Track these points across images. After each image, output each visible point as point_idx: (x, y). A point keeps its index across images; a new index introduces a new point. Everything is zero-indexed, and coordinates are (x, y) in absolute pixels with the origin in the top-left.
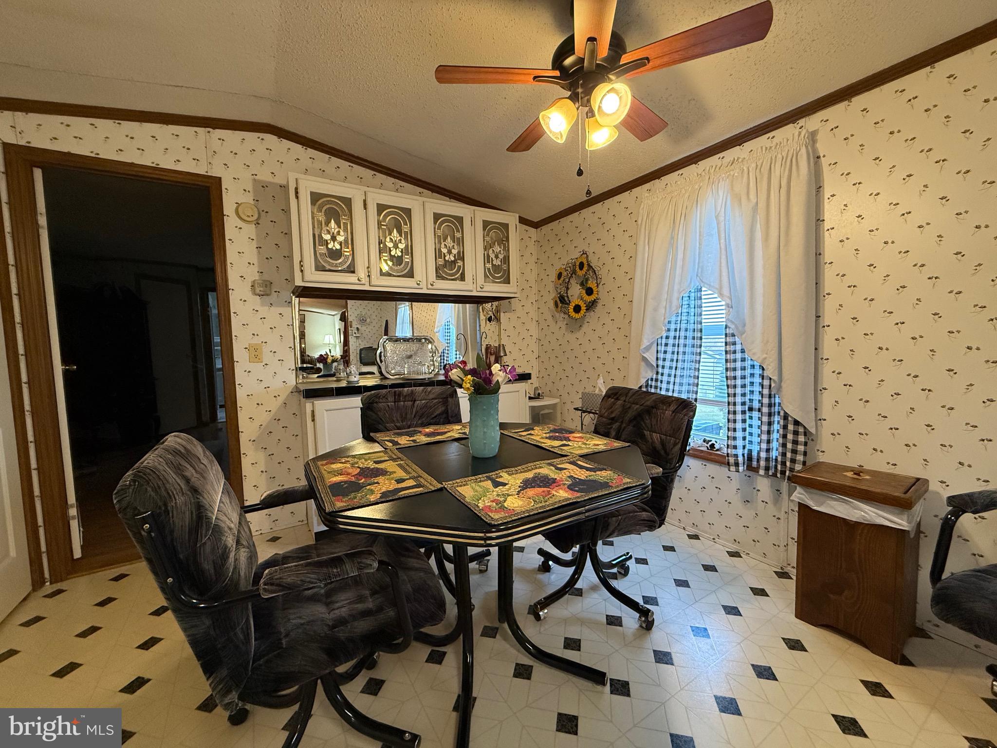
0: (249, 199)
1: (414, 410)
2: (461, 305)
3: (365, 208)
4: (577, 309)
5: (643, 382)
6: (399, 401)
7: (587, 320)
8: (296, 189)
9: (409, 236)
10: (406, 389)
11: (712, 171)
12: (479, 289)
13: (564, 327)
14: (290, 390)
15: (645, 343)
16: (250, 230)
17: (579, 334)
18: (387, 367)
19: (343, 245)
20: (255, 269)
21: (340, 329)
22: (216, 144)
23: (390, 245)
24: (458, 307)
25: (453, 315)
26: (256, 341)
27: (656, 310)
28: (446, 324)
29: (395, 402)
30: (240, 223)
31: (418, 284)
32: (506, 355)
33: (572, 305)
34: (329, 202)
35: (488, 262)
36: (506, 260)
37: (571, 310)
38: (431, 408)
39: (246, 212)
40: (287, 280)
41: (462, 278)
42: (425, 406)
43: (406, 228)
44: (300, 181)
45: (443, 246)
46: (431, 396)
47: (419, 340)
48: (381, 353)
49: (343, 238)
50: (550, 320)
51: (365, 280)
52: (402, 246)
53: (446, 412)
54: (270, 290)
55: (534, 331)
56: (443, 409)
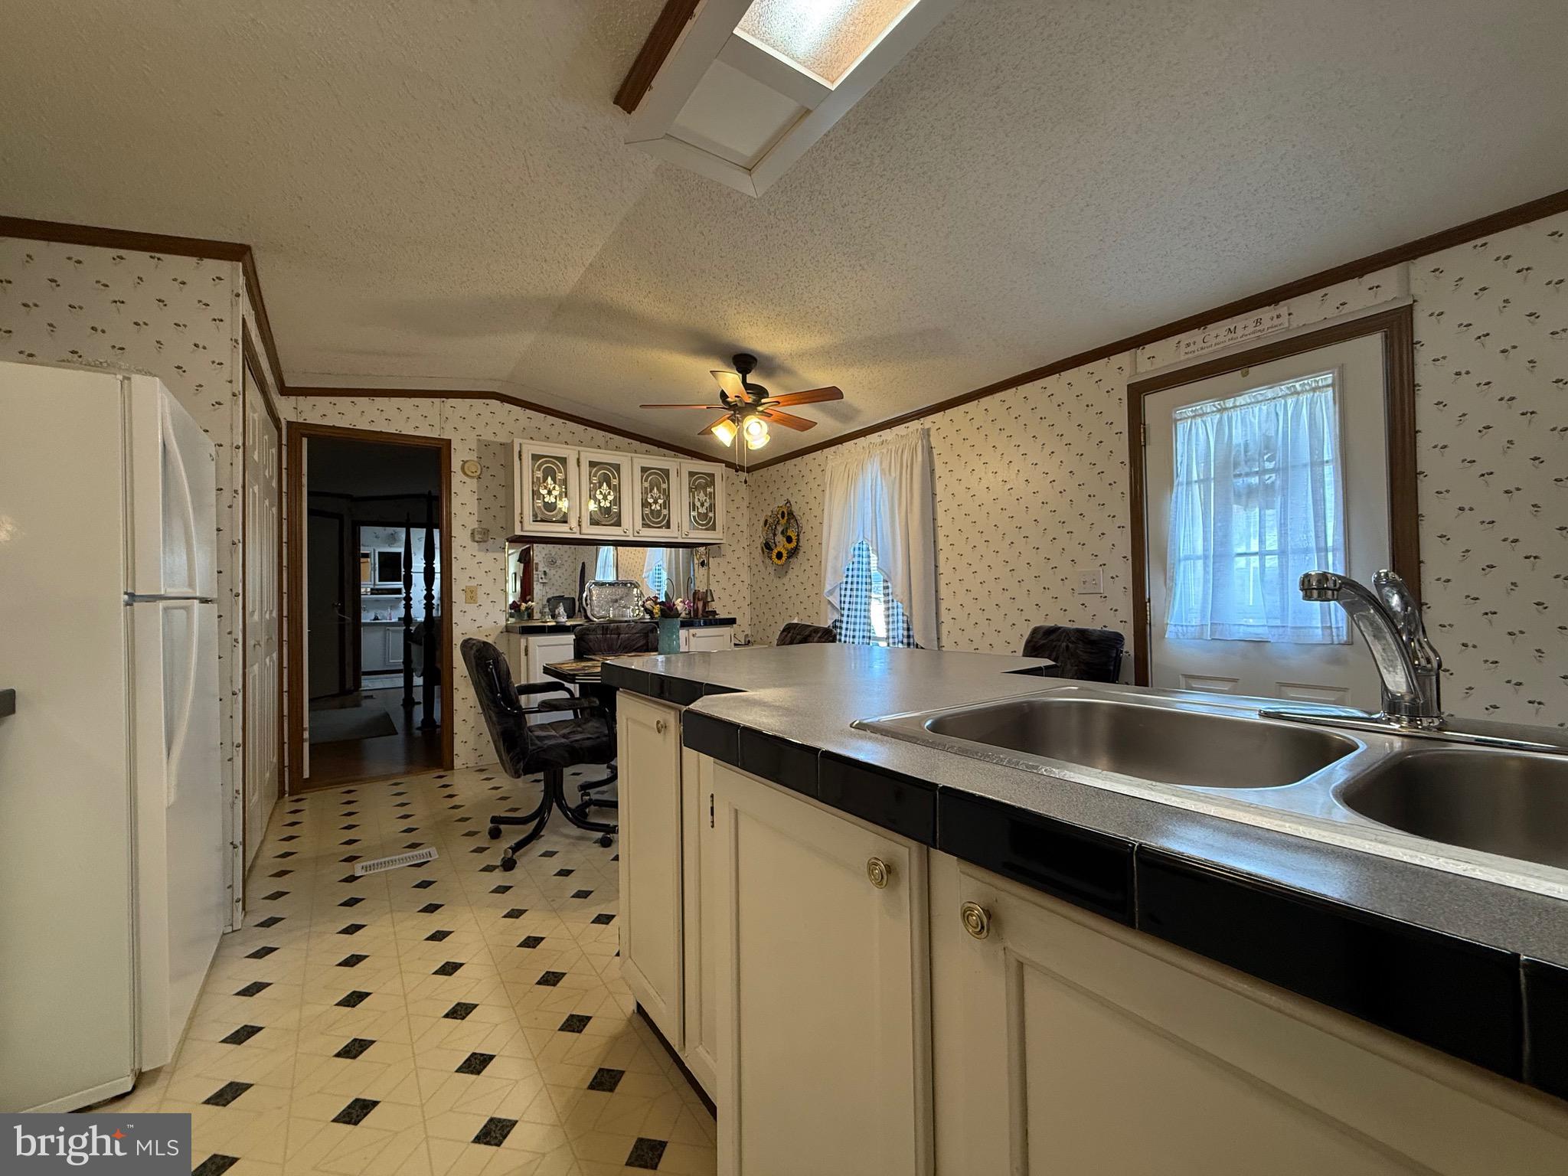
0: (473, 456)
1: (619, 642)
2: (673, 549)
3: (579, 466)
4: (779, 556)
5: (830, 623)
6: (607, 634)
7: (791, 566)
8: (520, 452)
9: (617, 490)
10: (612, 625)
11: (871, 446)
12: (684, 536)
13: (773, 573)
14: (500, 630)
15: (828, 588)
16: (473, 484)
17: (785, 580)
18: (592, 610)
19: (558, 499)
20: (476, 518)
21: (515, 574)
22: (448, 412)
23: (600, 497)
24: (671, 551)
25: (665, 559)
26: (473, 583)
27: (836, 558)
28: (657, 568)
29: (603, 634)
30: (466, 479)
31: (625, 532)
32: (713, 601)
33: (775, 551)
34: (546, 462)
35: (694, 510)
36: (712, 508)
37: (774, 557)
38: (633, 640)
39: (471, 468)
40: (502, 527)
41: (668, 526)
42: (629, 639)
43: (615, 482)
44: (524, 447)
45: (649, 496)
46: (634, 631)
47: (625, 584)
48: (587, 596)
49: (558, 492)
50: (761, 567)
51: (576, 529)
52: (610, 498)
53: (647, 644)
54: (488, 537)
55: (746, 576)
56: (644, 642)
